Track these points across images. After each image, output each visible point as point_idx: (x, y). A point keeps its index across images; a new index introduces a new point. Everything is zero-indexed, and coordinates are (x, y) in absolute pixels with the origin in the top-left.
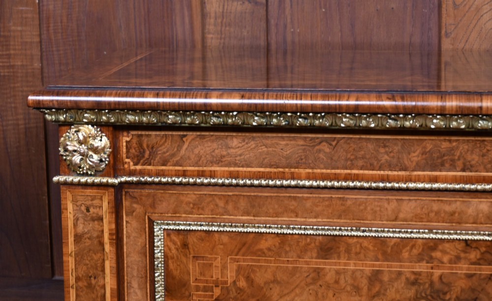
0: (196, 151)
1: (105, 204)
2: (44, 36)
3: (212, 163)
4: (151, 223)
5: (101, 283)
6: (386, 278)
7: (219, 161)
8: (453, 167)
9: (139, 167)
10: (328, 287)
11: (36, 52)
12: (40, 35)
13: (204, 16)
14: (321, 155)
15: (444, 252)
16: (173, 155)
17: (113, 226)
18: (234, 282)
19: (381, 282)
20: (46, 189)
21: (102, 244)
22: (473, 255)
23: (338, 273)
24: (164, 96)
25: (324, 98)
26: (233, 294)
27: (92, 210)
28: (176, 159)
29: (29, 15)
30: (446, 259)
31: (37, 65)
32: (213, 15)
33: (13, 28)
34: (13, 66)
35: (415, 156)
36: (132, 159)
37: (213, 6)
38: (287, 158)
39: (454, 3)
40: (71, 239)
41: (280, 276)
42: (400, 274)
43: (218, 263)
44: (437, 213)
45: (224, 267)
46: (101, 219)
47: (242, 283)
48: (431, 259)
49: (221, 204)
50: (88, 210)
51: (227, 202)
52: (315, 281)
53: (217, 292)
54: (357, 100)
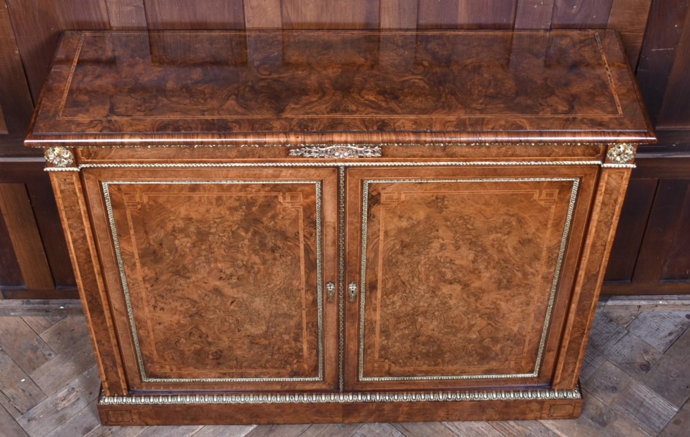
0: (120, 153)
1: (74, 178)
3: (129, 158)
4: (100, 182)
5: (78, 208)
6: (225, 199)
7: (132, 157)
8: (254, 157)
9: (89, 160)
10: (196, 203)
14: (186, 154)
15: (252, 188)
16: (107, 155)
17: (80, 186)
18: (148, 203)
19: (222, 200)
21: (75, 194)
22: (267, 189)
23: (200, 197)
24: (99, 138)
25: (184, 138)
26: (147, 207)
27: (67, 180)
28: (109, 157)
30: (253, 190)
35: (234, 153)
36: (85, 157)
38: (168, 155)
40: (58, 192)
41: (170, 199)
42: (231, 197)
43: (138, 195)
44: (248, 175)
45: (141, 197)
46: (73, 184)
47: (151, 203)
48: (246, 191)
49: (136, 174)
50: (65, 180)
51: (139, 173)
52: (189, 201)
53: (139, 206)
54: (202, 138)
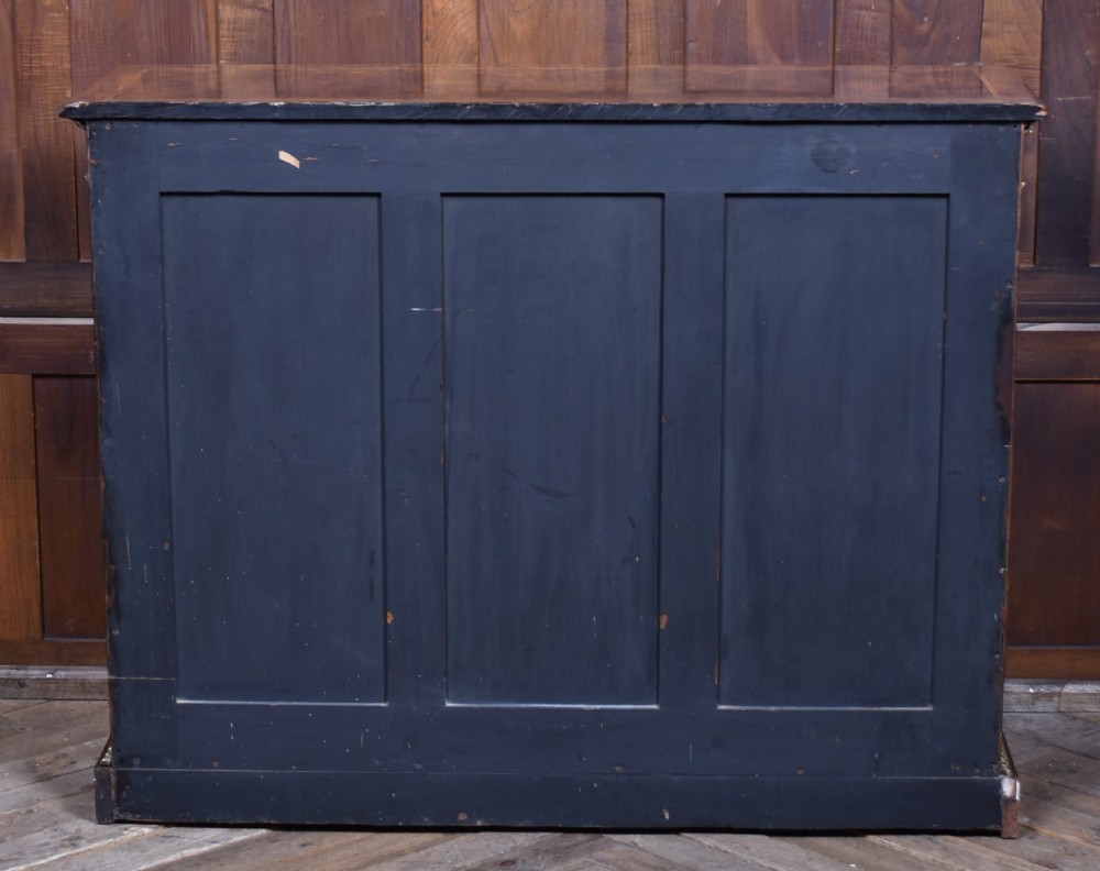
2: (74, 41)
11: (66, 54)
12: (70, 39)
13: (218, 21)
20: (73, 179)
29: (60, 21)
31: (66, 66)
32: (226, 21)
33: (45, 33)
34: (44, 67)
37: (227, 12)
39: (434, 12)
